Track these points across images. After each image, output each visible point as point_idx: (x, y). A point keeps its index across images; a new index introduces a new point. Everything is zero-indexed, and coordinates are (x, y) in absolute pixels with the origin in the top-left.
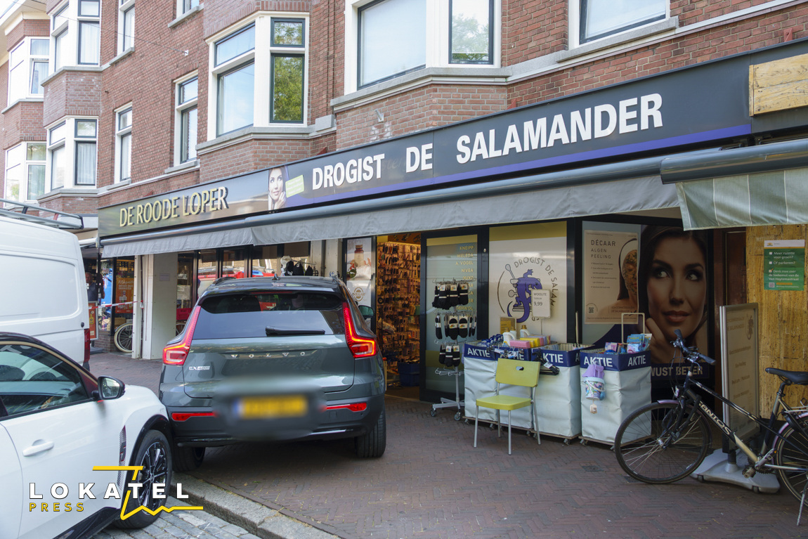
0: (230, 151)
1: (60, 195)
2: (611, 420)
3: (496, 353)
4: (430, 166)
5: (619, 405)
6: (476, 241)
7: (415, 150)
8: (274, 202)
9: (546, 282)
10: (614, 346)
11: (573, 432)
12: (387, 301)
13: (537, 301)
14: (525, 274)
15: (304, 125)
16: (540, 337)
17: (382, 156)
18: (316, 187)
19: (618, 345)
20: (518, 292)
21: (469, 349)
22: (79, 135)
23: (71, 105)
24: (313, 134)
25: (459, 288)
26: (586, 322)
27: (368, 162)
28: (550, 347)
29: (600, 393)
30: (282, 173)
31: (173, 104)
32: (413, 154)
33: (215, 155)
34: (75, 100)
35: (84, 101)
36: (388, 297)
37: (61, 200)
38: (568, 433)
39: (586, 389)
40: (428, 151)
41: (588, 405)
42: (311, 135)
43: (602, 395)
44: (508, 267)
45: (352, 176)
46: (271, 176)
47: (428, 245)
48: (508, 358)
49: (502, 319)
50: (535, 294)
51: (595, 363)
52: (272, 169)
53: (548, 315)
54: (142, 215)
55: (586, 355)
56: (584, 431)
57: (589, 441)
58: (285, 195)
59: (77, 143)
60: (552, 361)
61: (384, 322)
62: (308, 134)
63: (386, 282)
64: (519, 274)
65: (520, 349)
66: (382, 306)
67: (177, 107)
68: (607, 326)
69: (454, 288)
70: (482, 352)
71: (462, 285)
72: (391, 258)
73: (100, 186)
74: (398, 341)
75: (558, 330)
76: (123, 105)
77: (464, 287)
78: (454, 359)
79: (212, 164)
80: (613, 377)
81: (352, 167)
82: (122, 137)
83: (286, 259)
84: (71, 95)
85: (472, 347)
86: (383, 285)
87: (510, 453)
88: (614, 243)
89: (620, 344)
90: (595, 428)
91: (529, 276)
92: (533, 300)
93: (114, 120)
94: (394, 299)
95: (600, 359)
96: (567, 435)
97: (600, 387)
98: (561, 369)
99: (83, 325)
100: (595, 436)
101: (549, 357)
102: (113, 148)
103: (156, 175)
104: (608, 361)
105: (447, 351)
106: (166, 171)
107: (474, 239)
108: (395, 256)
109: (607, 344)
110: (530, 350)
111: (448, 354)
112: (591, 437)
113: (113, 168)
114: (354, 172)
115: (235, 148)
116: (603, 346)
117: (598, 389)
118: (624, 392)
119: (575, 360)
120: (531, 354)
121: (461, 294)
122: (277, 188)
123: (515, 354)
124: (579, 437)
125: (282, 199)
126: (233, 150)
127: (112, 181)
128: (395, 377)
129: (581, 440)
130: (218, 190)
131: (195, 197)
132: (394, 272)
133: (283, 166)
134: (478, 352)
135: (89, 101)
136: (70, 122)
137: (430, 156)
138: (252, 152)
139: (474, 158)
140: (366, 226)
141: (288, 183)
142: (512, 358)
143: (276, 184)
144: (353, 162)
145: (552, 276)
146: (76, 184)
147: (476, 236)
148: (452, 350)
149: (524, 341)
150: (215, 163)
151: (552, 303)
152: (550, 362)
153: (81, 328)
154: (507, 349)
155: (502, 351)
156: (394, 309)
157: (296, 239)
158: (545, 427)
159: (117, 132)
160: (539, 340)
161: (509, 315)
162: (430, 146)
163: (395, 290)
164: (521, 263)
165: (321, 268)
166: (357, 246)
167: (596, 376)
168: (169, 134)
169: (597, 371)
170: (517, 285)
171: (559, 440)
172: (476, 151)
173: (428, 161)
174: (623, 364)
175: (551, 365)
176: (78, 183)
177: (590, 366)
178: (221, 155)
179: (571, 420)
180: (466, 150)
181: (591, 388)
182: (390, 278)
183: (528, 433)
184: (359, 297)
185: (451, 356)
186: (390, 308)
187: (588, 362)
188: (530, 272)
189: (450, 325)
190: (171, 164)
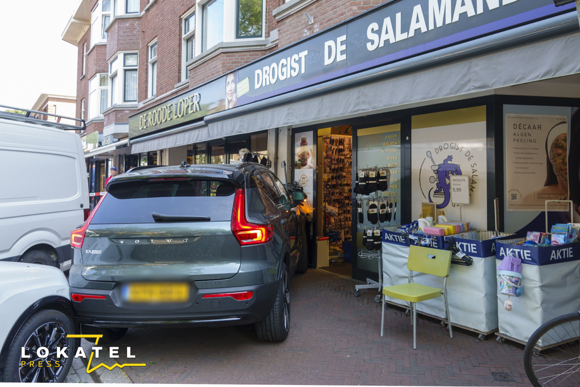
0: (207, 65)
1: (113, 109)
2: (530, 319)
3: (411, 240)
4: (344, 57)
5: (540, 304)
6: (399, 129)
7: (331, 43)
8: (229, 102)
9: (465, 168)
10: (536, 236)
11: (488, 328)
12: (334, 186)
13: (456, 187)
14: (445, 161)
15: (263, 38)
16: (456, 224)
17: (306, 53)
18: (257, 86)
19: (541, 235)
20: (439, 178)
21: (386, 234)
22: (126, 65)
23: (121, 44)
24: (269, 45)
25: (378, 174)
26: (508, 209)
27: (295, 59)
28: (467, 236)
29: (516, 288)
30: (235, 77)
31: (180, 35)
32: (330, 47)
33: (199, 69)
34: (123, 40)
35: (129, 40)
36: (334, 183)
37: (115, 112)
38: (482, 327)
39: (501, 283)
40: (342, 43)
41: (505, 301)
42: (267, 46)
43: (518, 291)
44: (429, 154)
45: (283, 74)
46: (227, 81)
47: (358, 135)
48: (421, 245)
49: (424, 205)
50: (454, 180)
51: (511, 254)
52: (228, 74)
53: (467, 201)
54: (151, 120)
55: (502, 245)
56: (500, 327)
57: (506, 339)
58: (237, 96)
59: (125, 70)
60: (465, 250)
61: (327, 206)
62: (265, 45)
63: (333, 170)
64: (439, 160)
65: (433, 236)
66: (329, 191)
67: (183, 36)
68: (531, 214)
69: (373, 174)
70: (397, 237)
71: (380, 172)
72: (337, 149)
73: (140, 101)
74: (344, 221)
75: (478, 216)
76: (152, 40)
77: (383, 173)
78: (375, 243)
79: (197, 76)
80: (532, 272)
81: (283, 66)
82: (153, 64)
83: (244, 152)
84: (121, 36)
85: (389, 233)
86: (330, 173)
87: (415, 348)
88: (540, 127)
89: (544, 234)
90: (512, 326)
91: (449, 162)
92: (452, 186)
93: (148, 52)
94: (340, 185)
95: (517, 251)
96: (482, 330)
97: (516, 282)
98: (475, 259)
99: (82, 206)
100: (513, 334)
101: (462, 246)
102: (147, 73)
103: (171, 90)
104: (526, 254)
105: (368, 235)
106: (176, 86)
107: (397, 127)
108: (341, 147)
109: (529, 233)
110: (442, 237)
111: (369, 238)
112: (508, 334)
113: (147, 87)
114: (284, 69)
115: (210, 61)
116: (525, 236)
117: (513, 285)
118: (543, 289)
119: (489, 250)
120: (445, 242)
121: (380, 180)
122: (231, 91)
123: (428, 241)
124: (496, 334)
125: (234, 99)
126: (209, 63)
127: (146, 97)
128: (339, 254)
129: (497, 336)
130: (194, 96)
131: (181, 103)
132: (340, 161)
133: (235, 71)
134: (394, 237)
135: (133, 40)
136: (121, 56)
137: (344, 47)
138: (221, 64)
139: (382, 45)
140: (286, 117)
141: (239, 85)
142: (426, 246)
143: (230, 87)
144: (283, 61)
145: (472, 162)
146: (125, 101)
147: (399, 125)
148: (373, 233)
149: (438, 228)
150: (198, 75)
151: (471, 189)
152: (463, 251)
153: (80, 208)
154: (421, 236)
155: (416, 238)
156: (340, 194)
157: (236, 132)
158: (457, 319)
159: (150, 60)
160: (454, 227)
161: (431, 201)
162: (344, 38)
163: (340, 177)
164: (441, 149)
165: (275, 158)
166: (302, 139)
167: (512, 269)
168: (178, 58)
169: (512, 265)
170: (437, 172)
171: (474, 334)
172: (384, 37)
173: (342, 53)
174: (544, 257)
175: (464, 254)
176: (126, 100)
177: (506, 258)
178: (202, 69)
179: (486, 314)
180: (374, 37)
181: (505, 283)
182: (337, 167)
183: (442, 323)
184: (304, 184)
185: (372, 240)
186: (337, 193)
187: (504, 254)
188: (450, 158)
189: (370, 210)
190: (179, 80)
